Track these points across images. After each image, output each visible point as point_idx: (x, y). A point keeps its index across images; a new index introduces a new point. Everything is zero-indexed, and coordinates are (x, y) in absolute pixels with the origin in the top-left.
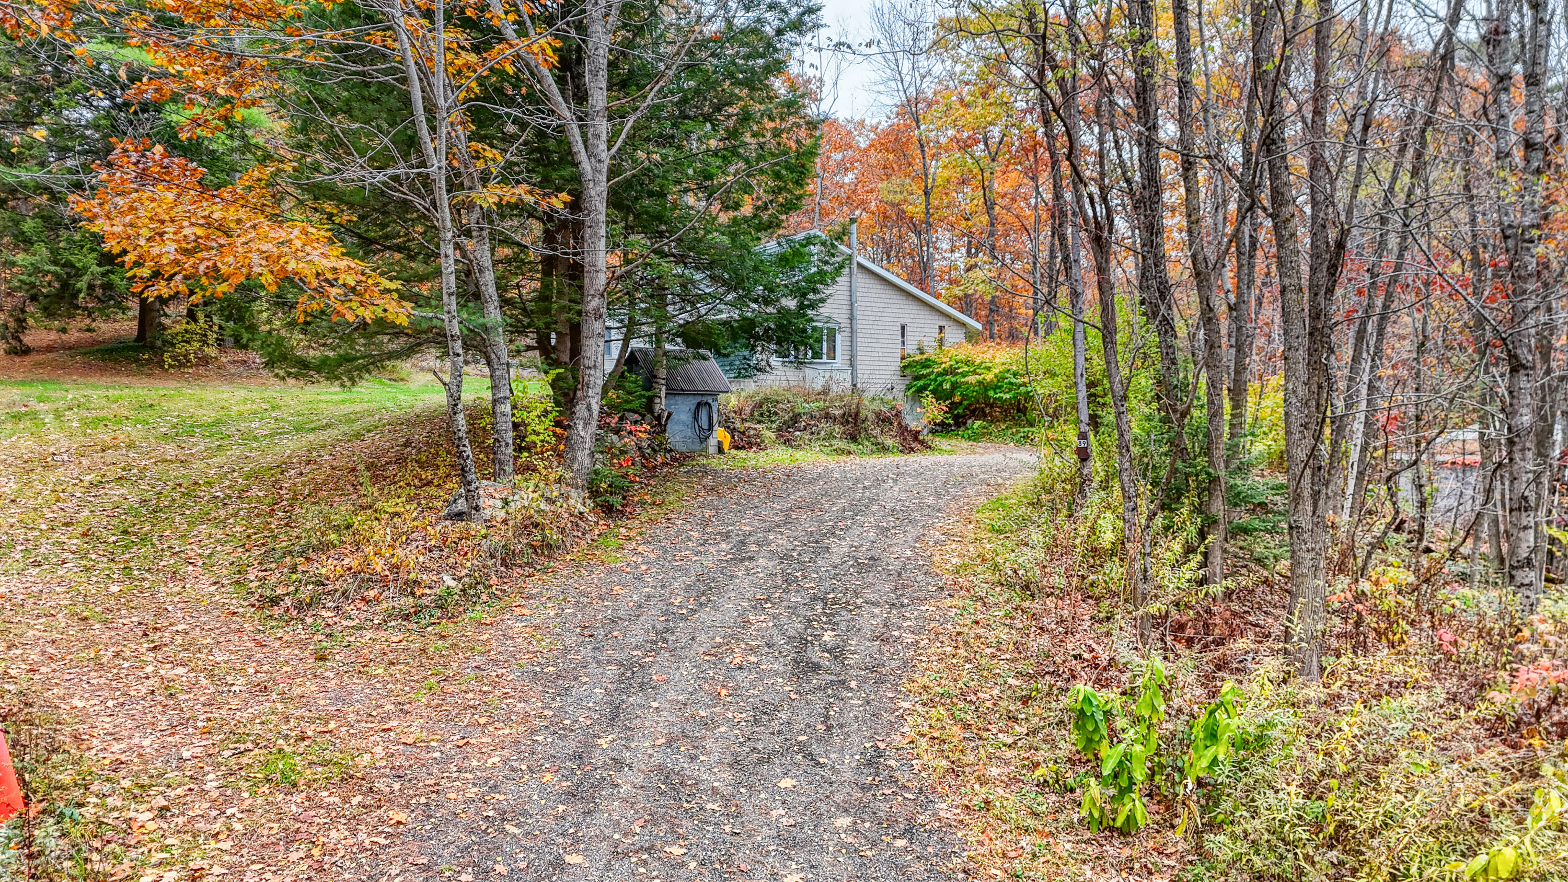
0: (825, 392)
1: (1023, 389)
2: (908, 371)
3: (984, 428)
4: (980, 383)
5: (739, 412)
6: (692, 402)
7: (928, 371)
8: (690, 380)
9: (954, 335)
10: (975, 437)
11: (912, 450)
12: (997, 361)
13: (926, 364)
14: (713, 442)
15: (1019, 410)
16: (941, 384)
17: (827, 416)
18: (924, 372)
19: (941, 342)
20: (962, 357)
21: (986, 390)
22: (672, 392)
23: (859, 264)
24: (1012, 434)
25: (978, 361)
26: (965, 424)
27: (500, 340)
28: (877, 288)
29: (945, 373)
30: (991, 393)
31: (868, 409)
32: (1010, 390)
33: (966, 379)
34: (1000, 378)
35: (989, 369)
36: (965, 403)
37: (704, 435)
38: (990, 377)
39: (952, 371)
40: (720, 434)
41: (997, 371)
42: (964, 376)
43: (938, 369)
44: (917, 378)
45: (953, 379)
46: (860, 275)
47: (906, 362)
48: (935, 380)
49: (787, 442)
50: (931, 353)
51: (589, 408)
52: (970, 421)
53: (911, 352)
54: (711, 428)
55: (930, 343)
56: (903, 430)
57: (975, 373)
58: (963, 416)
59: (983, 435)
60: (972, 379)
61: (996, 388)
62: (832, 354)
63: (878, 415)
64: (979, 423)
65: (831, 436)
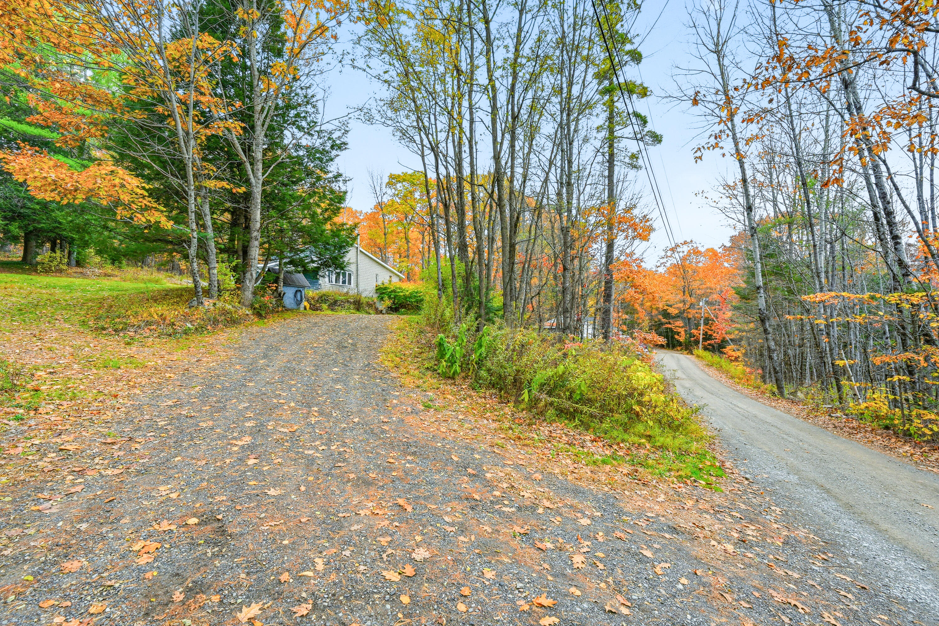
0: (347, 293)
1: (419, 298)
2: (378, 291)
4: (404, 295)
5: (313, 298)
6: (294, 290)
7: (386, 291)
8: (293, 281)
9: (395, 280)
11: (379, 315)
12: (410, 288)
13: (385, 288)
14: (302, 306)
16: (391, 295)
17: (348, 302)
18: (384, 291)
19: (390, 281)
20: (398, 287)
21: (406, 298)
22: (286, 284)
23: (360, 251)
25: (404, 288)
26: (399, 310)
27: (213, 257)
28: (367, 260)
29: (392, 292)
30: (408, 299)
31: (364, 300)
32: (414, 298)
33: (399, 294)
34: (411, 294)
35: (407, 291)
36: (399, 302)
37: (299, 303)
38: (407, 293)
39: (394, 291)
40: (305, 303)
41: (410, 292)
43: (389, 290)
45: (395, 294)
46: (361, 255)
47: (377, 287)
48: (388, 294)
49: (332, 310)
50: (386, 285)
51: (252, 275)
52: (401, 309)
53: (379, 284)
54: (301, 300)
55: (386, 281)
56: (376, 309)
57: (402, 292)
58: (398, 308)
60: (401, 294)
61: (410, 297)
62: (350, 283)
63: (367, 302)
64: (404, 310)
65: (349, 308)
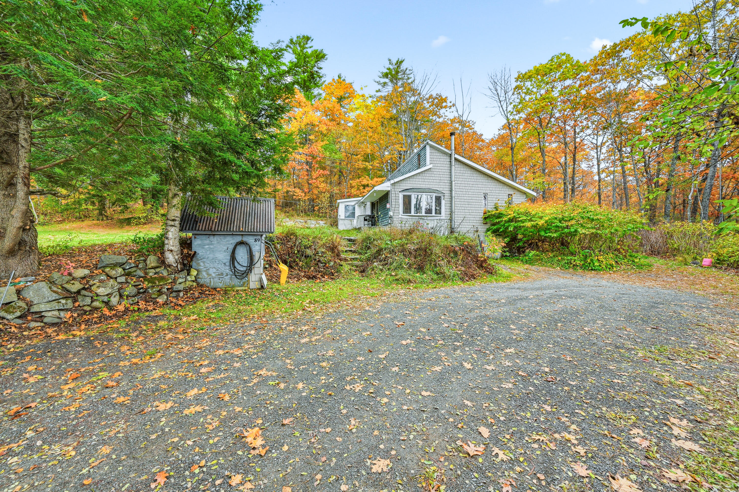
1: (566, 230)
2: (488, 220)
3: (537, 256)
4: (533, 226)
7: (499, 220)
9: (518, 199)
10: (530, 262)
11: (473, 277)
12: (547, 211)
13: (500, 216)
15: (563, 244)
16: (507, 228)
18: (497, 220)
19: (509, 203)
20: (522, 210)
21: (539, 231)
23: (456, 159)
24: (558, 260)
25: (533, 213)
26: (524, 252)
28: (468, 173)
29: (511, 220)
30: (542, 233)
32: (556, 231)
33: (524, 224)
34: (549, 223)
35: (541, 218)
36: (524, 239)
38: (541, 222)
39: (515, 220)
41: (547, 218)
42: (523, 223)
43: (506, 219)
44: (494, 225)
45: (516, 225)
46: (456, 166)
47: (486, 215)
48: (504, 225)
50: (502, 210)
52: (528, 251)
53: (490, 210)
55: (502, 204)
57: (531, 220)
58: (523, 248)
59: (537, 260)
60: (529, 224)
61: (546, 230)
62: (439, 211)
64: (533, 252)
